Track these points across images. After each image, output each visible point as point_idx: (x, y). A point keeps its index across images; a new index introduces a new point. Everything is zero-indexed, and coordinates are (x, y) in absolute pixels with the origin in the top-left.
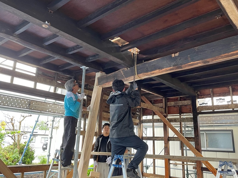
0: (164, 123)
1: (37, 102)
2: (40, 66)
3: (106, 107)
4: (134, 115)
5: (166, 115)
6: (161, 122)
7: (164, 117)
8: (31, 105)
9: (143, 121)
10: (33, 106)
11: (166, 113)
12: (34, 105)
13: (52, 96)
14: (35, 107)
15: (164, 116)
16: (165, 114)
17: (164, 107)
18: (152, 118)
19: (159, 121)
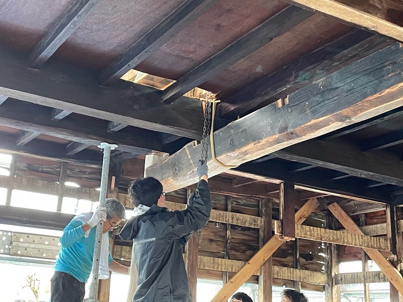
0: (391, 285)
1: (28, 237)
2: (18, 149)
3: (211, 241)
4: (311, 259)
5: (396, 259)
6: (385, 281)
7: (389, 264)
8: (14, 244)
9: (339, 278)
10: (18, 246)
11: (395, 253)
12: (20, 244)
13: (49, 222)
14: (26, 249)
15: (390, 261)
16: (393, 256)
17: (390, 235)
18: (361, 270)
19: (379, 278)
